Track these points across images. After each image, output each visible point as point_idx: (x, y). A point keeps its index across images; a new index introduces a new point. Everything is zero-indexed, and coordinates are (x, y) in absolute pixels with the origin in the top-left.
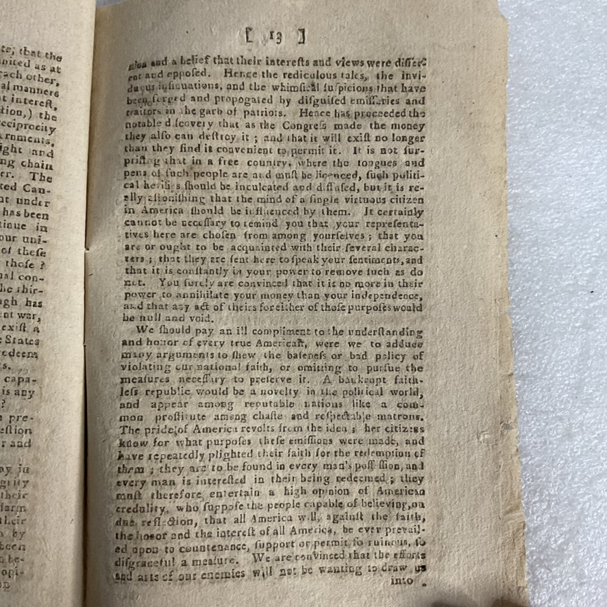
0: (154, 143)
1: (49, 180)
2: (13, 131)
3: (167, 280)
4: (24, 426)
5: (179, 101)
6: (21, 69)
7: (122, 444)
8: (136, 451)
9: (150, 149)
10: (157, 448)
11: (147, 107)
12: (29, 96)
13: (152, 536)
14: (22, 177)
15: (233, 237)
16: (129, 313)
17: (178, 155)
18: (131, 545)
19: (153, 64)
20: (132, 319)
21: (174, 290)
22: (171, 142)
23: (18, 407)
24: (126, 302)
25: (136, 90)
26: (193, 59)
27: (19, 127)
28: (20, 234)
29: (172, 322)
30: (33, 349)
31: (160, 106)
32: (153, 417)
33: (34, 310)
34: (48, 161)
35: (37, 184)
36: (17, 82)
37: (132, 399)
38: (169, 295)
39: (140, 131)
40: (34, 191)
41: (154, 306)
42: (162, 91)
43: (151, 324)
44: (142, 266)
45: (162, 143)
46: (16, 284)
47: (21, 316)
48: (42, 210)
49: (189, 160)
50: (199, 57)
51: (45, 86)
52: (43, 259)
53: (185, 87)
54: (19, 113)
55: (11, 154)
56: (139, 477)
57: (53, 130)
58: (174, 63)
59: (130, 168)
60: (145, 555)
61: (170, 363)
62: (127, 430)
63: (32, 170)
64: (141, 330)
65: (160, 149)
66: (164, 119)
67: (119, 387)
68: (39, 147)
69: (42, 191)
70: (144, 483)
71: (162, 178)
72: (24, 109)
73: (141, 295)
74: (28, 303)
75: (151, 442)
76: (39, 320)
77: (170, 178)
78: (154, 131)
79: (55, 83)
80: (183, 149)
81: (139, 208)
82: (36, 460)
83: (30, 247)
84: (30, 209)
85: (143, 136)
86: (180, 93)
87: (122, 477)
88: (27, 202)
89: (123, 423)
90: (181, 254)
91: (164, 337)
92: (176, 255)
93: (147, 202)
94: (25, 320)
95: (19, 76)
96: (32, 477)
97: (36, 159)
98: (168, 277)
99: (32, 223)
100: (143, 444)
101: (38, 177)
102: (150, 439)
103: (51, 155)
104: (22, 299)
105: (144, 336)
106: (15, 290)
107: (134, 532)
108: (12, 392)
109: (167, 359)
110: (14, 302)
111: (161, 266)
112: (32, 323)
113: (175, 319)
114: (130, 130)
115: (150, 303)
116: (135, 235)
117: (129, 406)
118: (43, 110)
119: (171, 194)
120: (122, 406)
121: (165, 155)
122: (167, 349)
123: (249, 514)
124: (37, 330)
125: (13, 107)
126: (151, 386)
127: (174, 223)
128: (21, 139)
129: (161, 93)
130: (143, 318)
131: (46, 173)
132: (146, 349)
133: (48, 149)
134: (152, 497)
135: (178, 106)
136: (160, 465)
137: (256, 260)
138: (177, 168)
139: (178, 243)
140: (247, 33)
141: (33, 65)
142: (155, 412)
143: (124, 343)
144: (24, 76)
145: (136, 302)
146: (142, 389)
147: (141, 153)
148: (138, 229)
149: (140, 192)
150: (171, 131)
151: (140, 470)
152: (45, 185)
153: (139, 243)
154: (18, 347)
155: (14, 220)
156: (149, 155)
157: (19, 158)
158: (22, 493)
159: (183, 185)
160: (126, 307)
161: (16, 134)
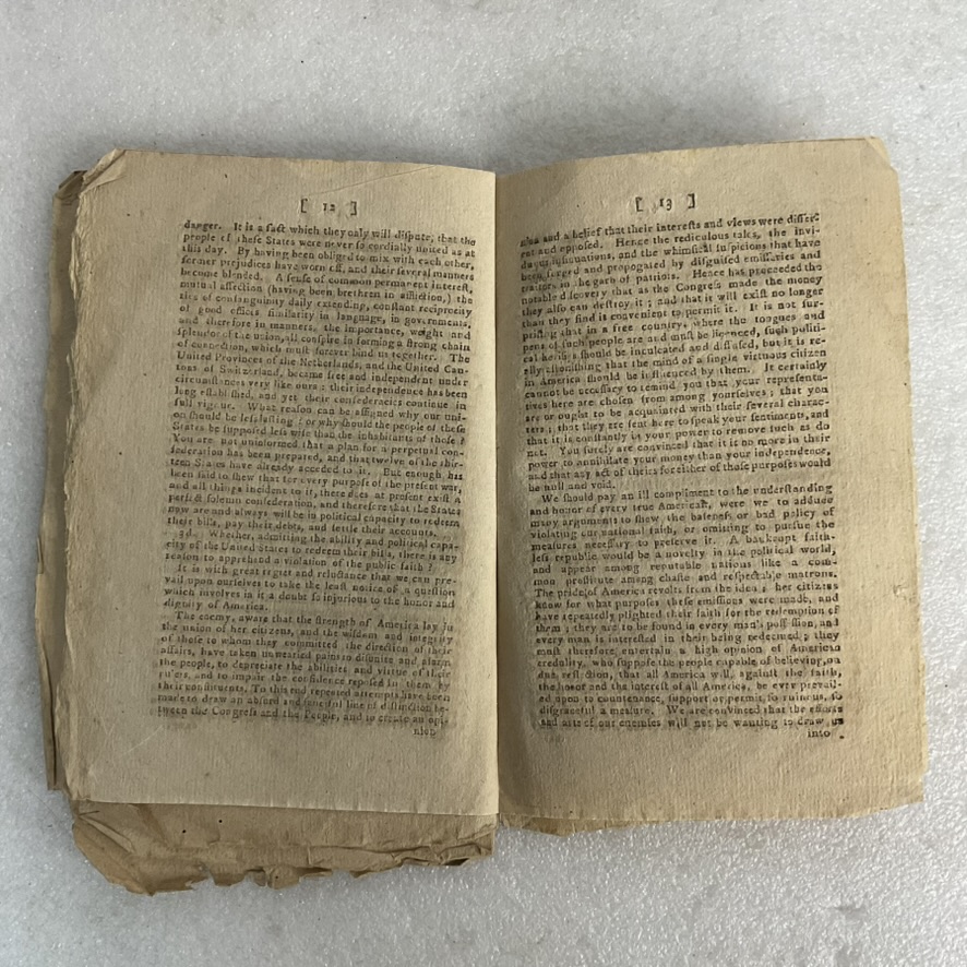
0: (550, 316)
1: (467, 360)
2: (434, 316)
3: (568, 448)
4: (448, 588)
5: (572, 274)
6: (440, 255)
7: (538, 606)
8: (552, 612)
9: (547, 323)
10: (570, 609)
11: (542, 283)
12: (448, 282)
13: (572, 687)
14: (443, 357)
15: (631, 401)
16: (534, 483)
17: (574, 326)
18: (554, 695)
19: (545, 240)
20: (537, 489)
21: (574, 457)
22: (566, 315)
23: (443, 571)
24: (531, 473)
25: (530, 266)
26: (585, 233)
27: (439, 312)
28: (443, 412)
29: (575, 490)
30: (455, 518)
31: (555, 281)
32: (564, 581)
33: (456, 483)
34: (465, 343)
35: (456, 365)
36: (437, 269)
37: (544, 565)
38: (570, 464)
39: (537, 306)
40: (454, 371)
41: (557, 475)
42: (556, 265)
43: (555, 493)
44: (543, 436)
45: (558, 316)
46: (440, 459)
47: (444, 488)
48: (461, 389)
49: (584, 330)
50: (591, 230)
51: (461, 271)
52: (463, 435)
53: (578, 260)
54: (439, 298)
55: (434, 338)
56: (557, 635)
57: (469, 312)
58: (567, 237)
59: (529, 342)
60: (568, 703)
61: (576, 530)
62: (541, 593)
63: (452, 352)
64: (547, 499)
65: (556, 322)
66: (559, 293)
67: (531, 553)
68: (457, 330)
69: (461, 371)
70: (561, 640)
71: (559, 349)
72: (444, 294)
73: (544, 464)
74: (450, 476)
75: (564, 605)
76: (460, 492)
77: (566, 349)
78: (550, 305)
79: (470, 266)
80: (578, 320)
81: (538, 380)
82: (459, 619)
83: (452, 424)
84: (451, 389)
85: (540, 311)
86: (574, 267)
87: (541, 635)
88: (448, 382)
89: (537, 587)
90: (579, 422)
91: (568, 505)
92: (575, 423)
93: (546, 374)
94: (448, 492)
95: (438, 263)
96: (456, 634)
97: (454, 342)
98: (568, 446)
99: (453, 401)
100: (557, 605)
101: (457, 358)
102: (563, 601)
103: (468, 336)
104: (444, 472)
105: (549, 505)
106: (439, 464)
107: (556, 683)
108: (438, 557)
109: (572, 526)
110: (438, 475)
111: (560, 435)
112: (455, 494)
113: (577, 487)
114: (526, 306)
115: (553, 472)
116: (535, 406)
117: (542, 571)
118: (460, 294)
119: (569, 364)
120: (535, 571)
121: (561, 327)
122: (572, 516)
123: (661, 670)
124: (458, 501)
125: (434, 293)
126: (560, 552)
127: (572, 392)
128: (442, 323)
129: (555, 268)
130: (547, 488)
131: (464, 354)
132: (552, 517)
133: (465, 331)
134: (570, 652)
135: (572, 279)
136: (574, 624)
137: (654, 423)
138: (574, 339)
139: (576, 412)
140: (637, 203)
141: (450, 252)
142: (565, 576)
143: (532, 512)
144: (443, 263)
145: (540, 472)
146: (552, 555)
147: (539, 327)
148: (537, 400)
149: (538, 365)
150: (565, 303)
151: (557, 629)
152: (463, 366)
153: (538, 414)
154: (442, 517)
155: (437, 400)
156: (546, 328)
157: (440, 341)
158: (447, 649)
159: (579, 354)
160: (531, 478)
161: (437, 318)
